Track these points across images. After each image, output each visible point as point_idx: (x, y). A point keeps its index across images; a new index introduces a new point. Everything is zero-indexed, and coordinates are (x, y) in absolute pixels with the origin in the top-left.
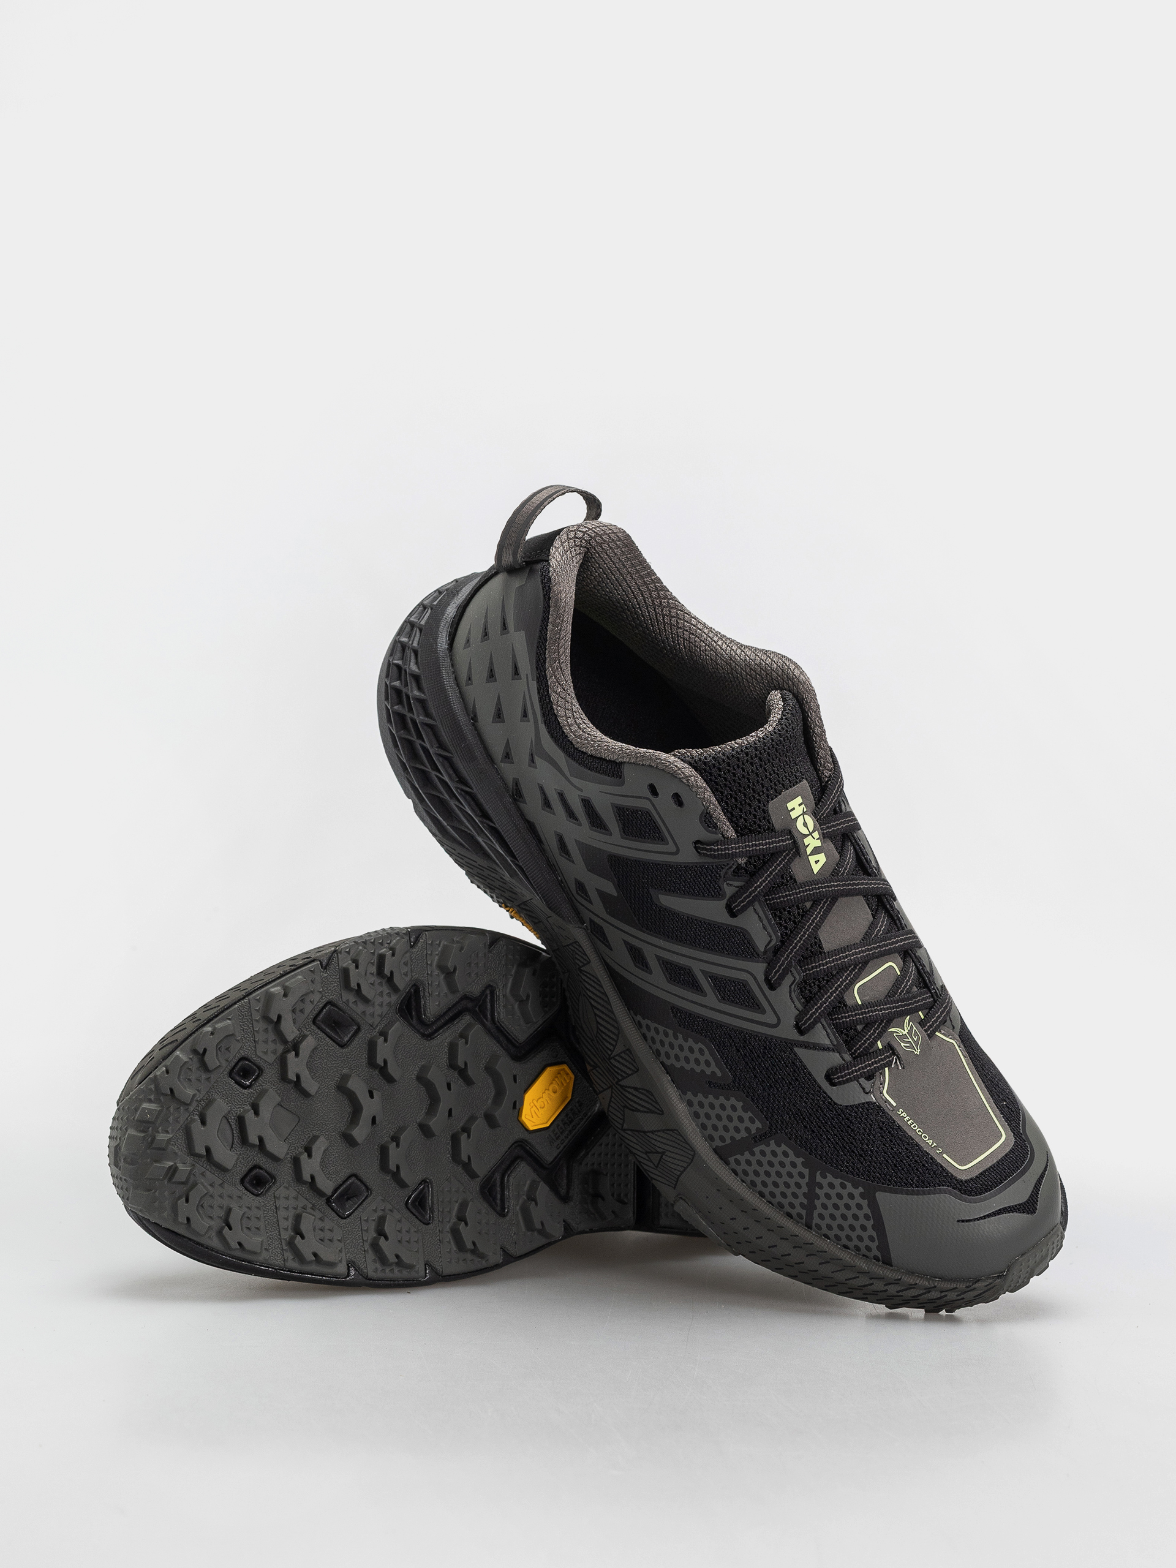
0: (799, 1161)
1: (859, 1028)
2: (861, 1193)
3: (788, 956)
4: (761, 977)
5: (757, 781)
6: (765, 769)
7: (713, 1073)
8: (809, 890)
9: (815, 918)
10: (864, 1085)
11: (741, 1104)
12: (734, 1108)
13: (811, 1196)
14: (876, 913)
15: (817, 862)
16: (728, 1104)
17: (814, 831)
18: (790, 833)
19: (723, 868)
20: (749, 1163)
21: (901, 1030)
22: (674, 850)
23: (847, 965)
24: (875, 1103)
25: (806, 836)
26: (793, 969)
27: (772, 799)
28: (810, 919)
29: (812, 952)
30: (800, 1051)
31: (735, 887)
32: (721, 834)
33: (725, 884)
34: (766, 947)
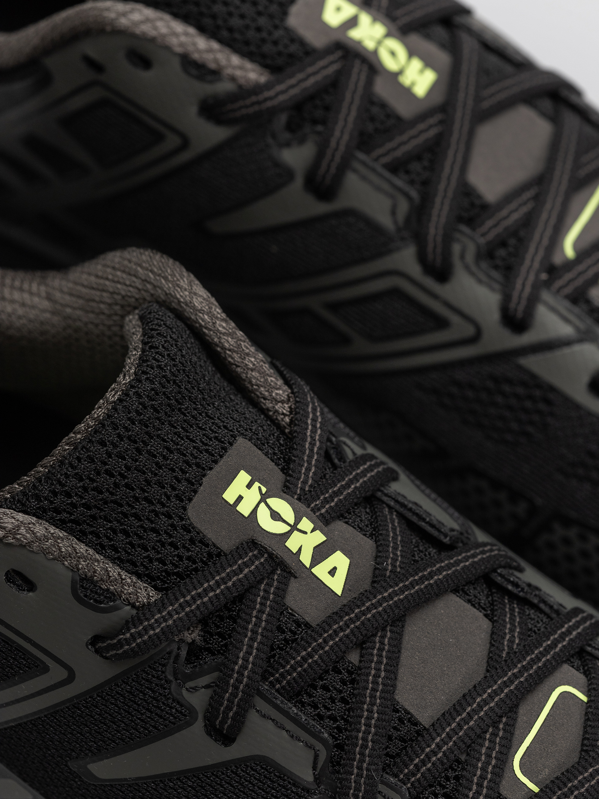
3: (360, 768)
5: (146, 480)
6: (149, 452)
8: (341, 629)
9: (377, 676)
14: (493, 610)
15: (333, 572)
17: (298, 520)
18: (253, 544)
19: (164, 665)
22: (63, 674)
23: (478, 731)
25: (287, 535)
26: (382, 787)
27: (190, 500)
28: (367, 681)
29: (403, 740)
31: (203, 687)
32: (128, 605)
33: (184, 692)
34: (314, 768)
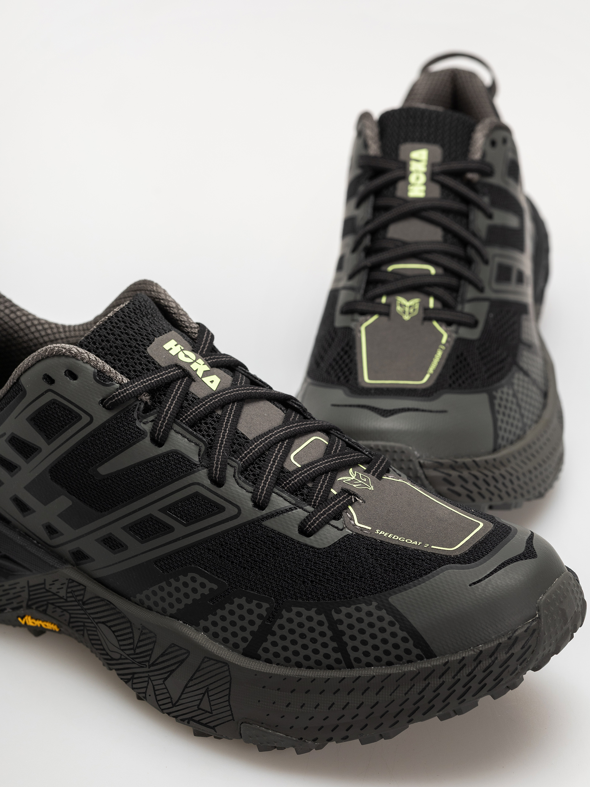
0: (312, 613)
1: (310, 485)
2: (376, 606)
3: (220, 452)
4: (207, 482)
6: (132, 328)
7: (211, 590)
9: (229, 420)
10: (336, 525)
11: (244, 598)
12: (240, 607)
13: (338, 636)
15: (212, 382)
16: (234, 607)
17: (197, 359)
18: (176, 364)
19: (133, 411)
20: (274, 644)
21: (349, 478)
22: (89, 420)
23: (275, 442)
24: (353, 534)
25: (191, 363)
26: (229, 461)
27: (148, 346)
28: (224, 421)
29: (240, 444)
30: (267, 523)
31: (150, 421)
32: (117, 383)
33: (142, 424)
34: (199, 455)
